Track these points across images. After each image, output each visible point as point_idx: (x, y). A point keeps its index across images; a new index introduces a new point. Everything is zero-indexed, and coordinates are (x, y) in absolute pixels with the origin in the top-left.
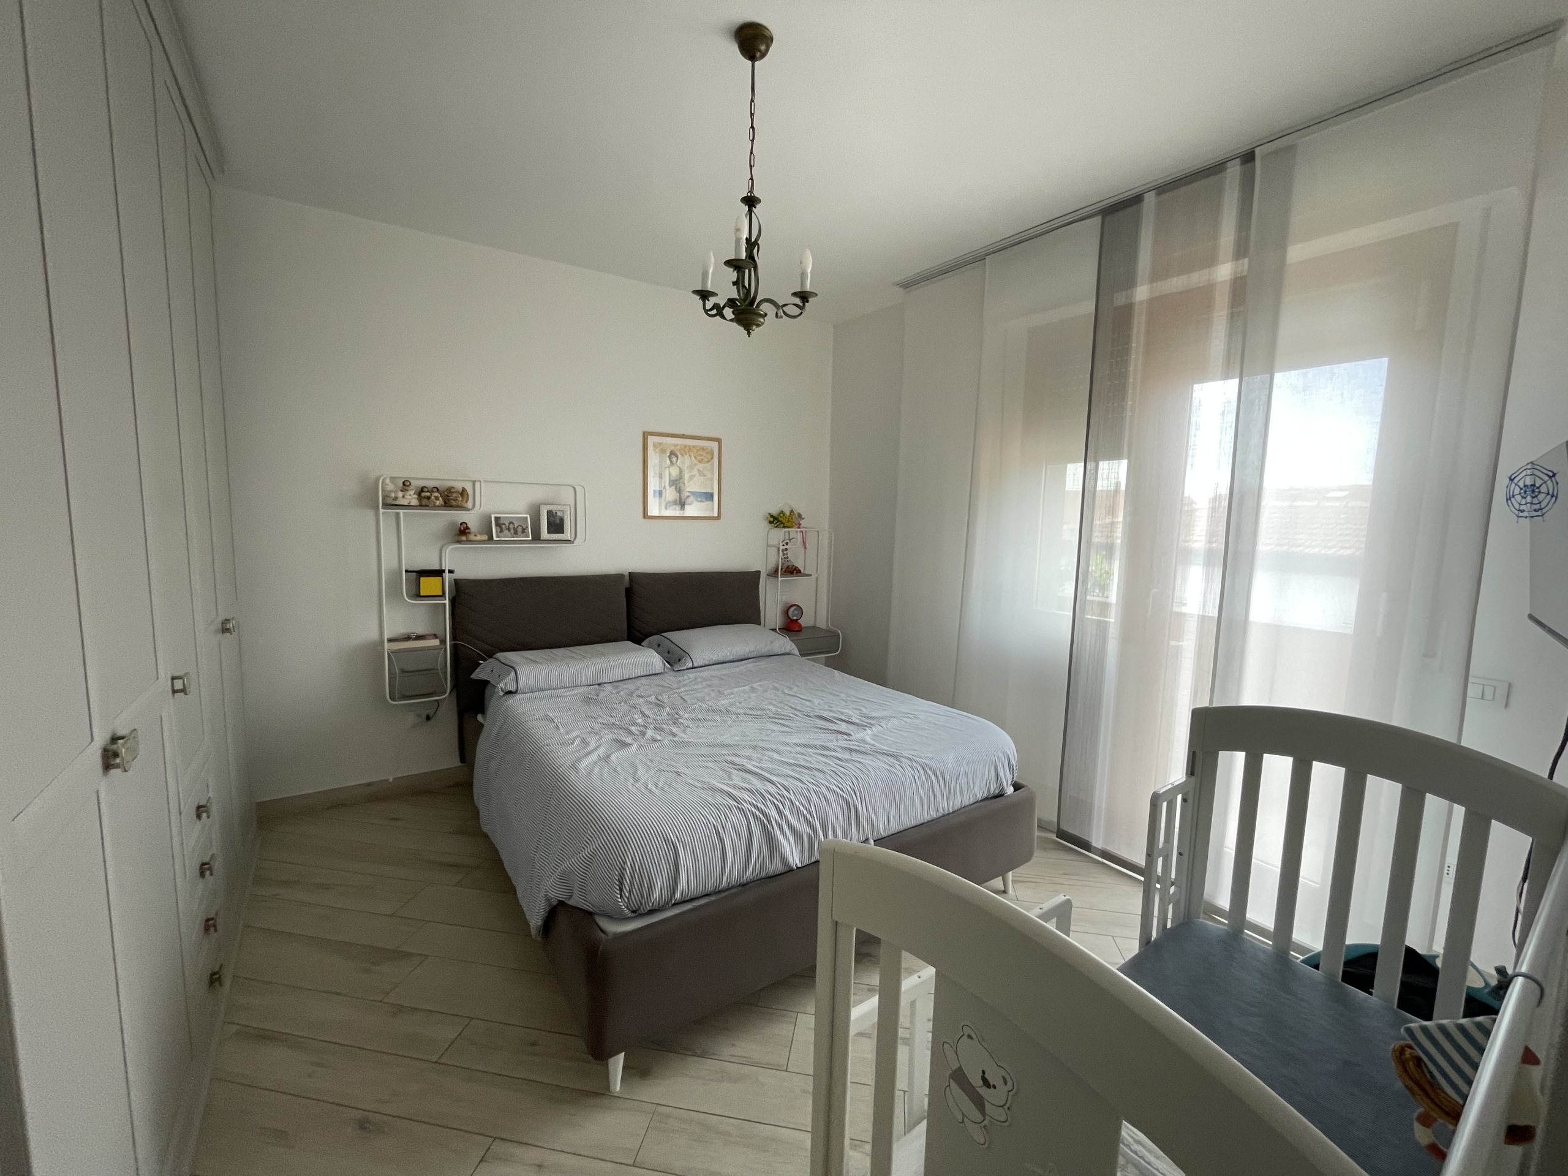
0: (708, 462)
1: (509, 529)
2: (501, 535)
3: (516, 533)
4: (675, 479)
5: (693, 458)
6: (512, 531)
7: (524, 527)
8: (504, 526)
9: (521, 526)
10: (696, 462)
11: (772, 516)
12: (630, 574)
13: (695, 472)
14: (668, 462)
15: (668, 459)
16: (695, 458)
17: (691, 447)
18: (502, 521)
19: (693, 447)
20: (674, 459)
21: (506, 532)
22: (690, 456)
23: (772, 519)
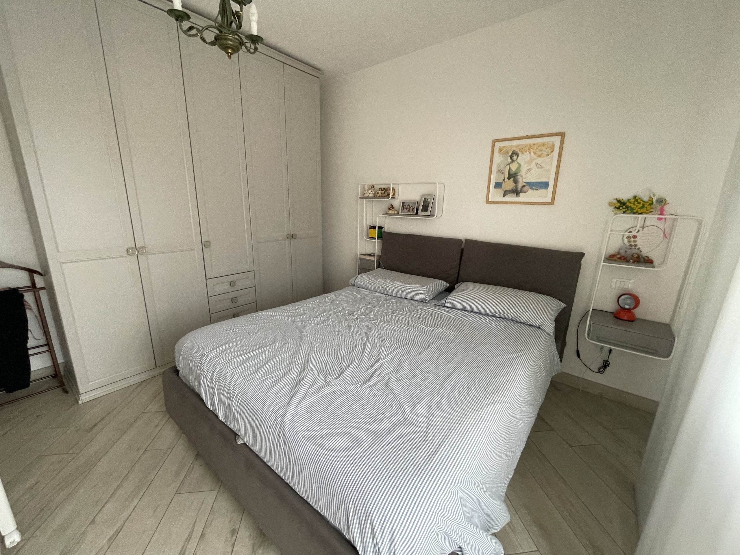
0: (548, 155)
1: (407, 208)
2: (403, 211)
3: (409, 211)
4: (514, 173)
5: (532, 154)
6: (408, 210)
7: (414, 208)
8: (405, 207)
9: (412, 207)
10: (535, 157)
11: (619, 201)
12: (467, 240)
13: (533, 165)
14: (509, 160)
15: (509, 158)
16: (535, 153)
17: (532, 145)
18: (405, 204)
19: (534, 145)
20: (515, 158)
21: (405, 210)
22: (530, 153)
23: (618, 205)
